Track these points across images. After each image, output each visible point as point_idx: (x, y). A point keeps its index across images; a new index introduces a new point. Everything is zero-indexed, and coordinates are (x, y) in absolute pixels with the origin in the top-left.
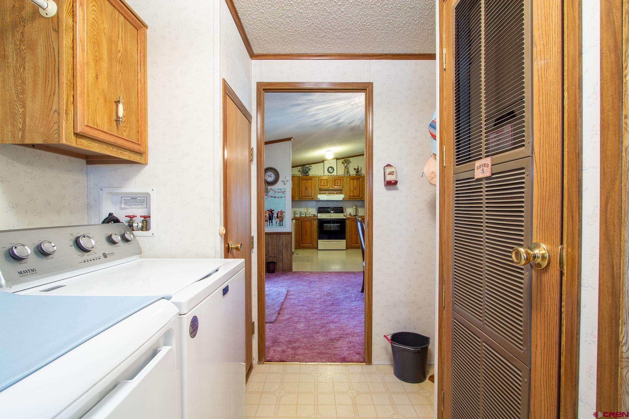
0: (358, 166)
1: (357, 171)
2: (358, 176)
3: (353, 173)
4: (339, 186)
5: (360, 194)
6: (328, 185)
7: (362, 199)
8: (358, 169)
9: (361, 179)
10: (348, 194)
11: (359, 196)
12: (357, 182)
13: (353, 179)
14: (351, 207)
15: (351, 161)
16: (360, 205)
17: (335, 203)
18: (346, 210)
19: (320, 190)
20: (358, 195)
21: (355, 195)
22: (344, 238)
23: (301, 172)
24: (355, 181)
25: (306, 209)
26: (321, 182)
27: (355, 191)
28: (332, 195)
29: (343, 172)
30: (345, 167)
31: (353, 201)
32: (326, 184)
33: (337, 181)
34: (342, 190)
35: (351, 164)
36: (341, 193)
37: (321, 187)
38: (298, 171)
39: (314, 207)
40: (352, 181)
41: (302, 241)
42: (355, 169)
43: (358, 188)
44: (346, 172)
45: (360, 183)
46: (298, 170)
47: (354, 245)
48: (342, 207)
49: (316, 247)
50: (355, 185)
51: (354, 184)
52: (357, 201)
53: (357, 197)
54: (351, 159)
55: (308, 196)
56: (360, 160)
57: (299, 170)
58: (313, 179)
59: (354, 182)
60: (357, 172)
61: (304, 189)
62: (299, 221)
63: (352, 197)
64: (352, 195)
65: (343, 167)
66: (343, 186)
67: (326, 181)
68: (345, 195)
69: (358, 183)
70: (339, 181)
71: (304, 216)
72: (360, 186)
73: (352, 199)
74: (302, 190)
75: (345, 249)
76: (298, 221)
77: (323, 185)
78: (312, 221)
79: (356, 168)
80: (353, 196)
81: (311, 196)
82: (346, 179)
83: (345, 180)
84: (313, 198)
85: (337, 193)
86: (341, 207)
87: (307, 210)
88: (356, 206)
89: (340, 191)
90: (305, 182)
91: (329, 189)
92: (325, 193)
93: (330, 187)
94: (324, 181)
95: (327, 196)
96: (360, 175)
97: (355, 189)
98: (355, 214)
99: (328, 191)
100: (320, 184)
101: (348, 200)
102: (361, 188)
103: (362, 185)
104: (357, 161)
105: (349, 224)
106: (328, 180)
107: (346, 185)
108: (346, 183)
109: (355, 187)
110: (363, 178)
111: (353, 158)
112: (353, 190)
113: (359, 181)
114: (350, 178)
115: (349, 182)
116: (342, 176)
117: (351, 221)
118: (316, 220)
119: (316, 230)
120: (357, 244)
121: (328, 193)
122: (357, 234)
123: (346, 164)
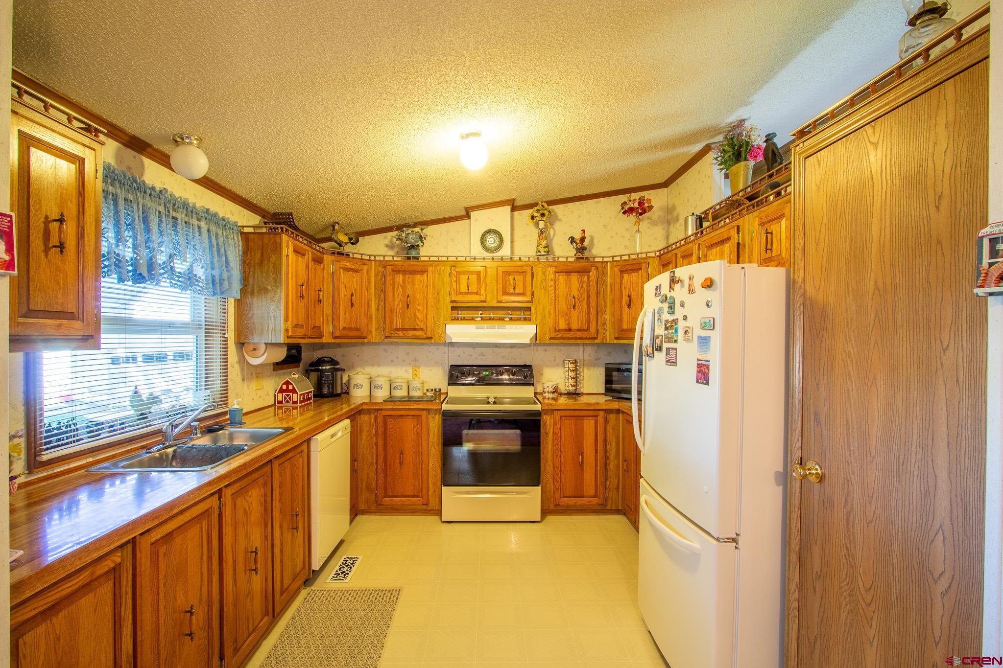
0: (583, 231)
1: (580, 245)
2: (583, 264)
3: (564, 251)
4: (519, 294)
5: (589, 322)
6: (483, 290)
7: (595, 338)
8: (583, 240)
9: (593, 272)
10: (549, 322)
11: (588, 329)
12: (581, 282)
13: (568, 273)
14: (558, 365)
15: (560, 215)
16: (587, 357)
17: (505, 352)
18: (542, 374)
19: (453, 308)
20: (584, 327)
21: (574, 326)
22: (535, 481)
23: (396, 250)
24: (574, 278)
25: (410, 370)
26: (458, 281)
27: (575, 314)
28: (496, 324)
29: (535, 249)
30: (541, 233)
31: (565, 345)
32: (473, 288)
33: (512, 277)
34: (529, 309)
35: (557, 226)
36: (525, 319)
37: (459, 298)
38: (387, 246)
39: (437, 364)
40: (562, 278)
41: (386, 489)
42: (572, 240)
43: (585, 303)
45: (589, 285)
46: (387, 242)
47: (571, 501)
48: (529, 367)
49: (437, 508)
50: (575, 292)
51: (569, 288)
52: (578, 345)
53: (579, 334)
54: (558, 209)
55: (415, 329)
56: (588, 213)
57: (391, 241)
58: (430, 268)
59: (569, 283)
60: (581, 250)
61: (399, 305)
62: (376, 418)
63: (562, 334)
64: (562, 325)
66: (533, 295)
67: (473, 278)
68: (540, 325)
69: (585, 285)
70: (519, 278)
71: (400, 393)
72: (589, 296)
73: (564, 339)
74: (392, 310)
75: (540, 520)
76: (372, 416)
77: (464, 289)
78: (424, 418)
79: (578, 236)
80: (566, 330)
81: (422, 330)
82: (544, 273)
83: (540, 273)
84: (429, 334)
85: (511, 319)
86: (525, 366)
87: (416, 375)
88: (575, 362)
89: (522, 313)
90: (404, 280)
91: (484, 305)
92: (473, 319)
93: (488, 299)
94: (468, 279)
95: (477, 328)
96: (591, 259)
97: (574, 307)
98: (571, 388)
99: (480, 312)
100: (453, 289)
101: (548, 342)
102: (593, 301)
103: (598, 293)
104: (579, 217)
105: (552, 430)
106: (482, 274)
107: (543, 291)
108: (544, 284)
109: (574, 297)
110: (600, 269)
111: (566, 207)
112: (566, 309)
113: (586, 278)
114: (556, 267)
115: (552, 283)
116: (529, 261)
117: (561, 417)
118: (435, 414)
119: (436, 447)
120: (583, 497)
121: (483, 319)
122: (582, 464)
123: (541, 225)
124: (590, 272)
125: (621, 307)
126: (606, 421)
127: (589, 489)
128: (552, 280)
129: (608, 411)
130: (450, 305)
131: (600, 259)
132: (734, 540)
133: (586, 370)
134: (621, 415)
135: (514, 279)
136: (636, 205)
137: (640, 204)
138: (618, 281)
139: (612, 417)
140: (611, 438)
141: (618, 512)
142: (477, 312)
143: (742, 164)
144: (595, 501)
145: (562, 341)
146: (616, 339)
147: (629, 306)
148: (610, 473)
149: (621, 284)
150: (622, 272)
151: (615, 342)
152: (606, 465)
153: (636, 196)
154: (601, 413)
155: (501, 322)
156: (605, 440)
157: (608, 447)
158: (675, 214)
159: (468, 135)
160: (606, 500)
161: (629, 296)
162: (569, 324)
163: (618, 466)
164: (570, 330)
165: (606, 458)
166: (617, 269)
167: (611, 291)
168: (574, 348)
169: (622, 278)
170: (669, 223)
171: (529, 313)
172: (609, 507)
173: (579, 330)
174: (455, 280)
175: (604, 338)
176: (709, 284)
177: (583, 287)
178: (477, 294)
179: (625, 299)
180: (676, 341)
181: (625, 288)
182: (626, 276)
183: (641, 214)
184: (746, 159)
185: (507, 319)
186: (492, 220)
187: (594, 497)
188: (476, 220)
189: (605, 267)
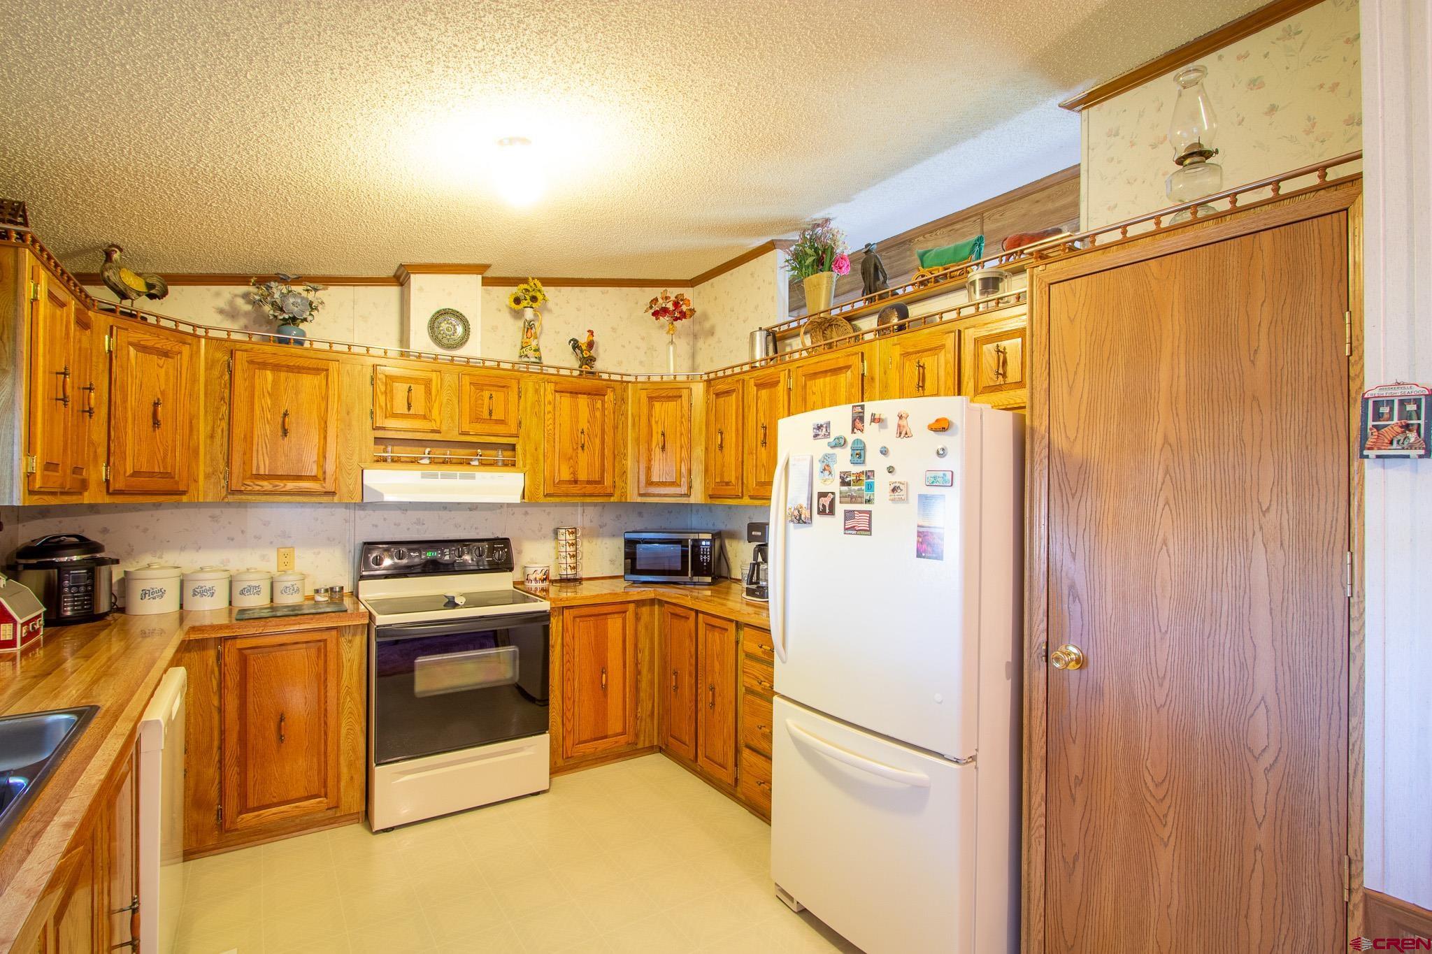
0: (591, 332)
1: (585, 351)
2: (588, 383)
3: (559, 357)
4: (494, 423)
5: (603, 471)
6: (435, 412)
7: (611, 495)
8: (591, 345)
9: (610, 397)
10: (546, 470)
11: (601, 482)
12: (592, 410)
13: (575, 393)
14: (547, 537)
15: (550, 305)
16: (587, 524)
17: (459, 517)
18: (520, 552)
19: (378, 440)
20: (597, 477)
21: (582, 476)
22: (540, 727)
23: (242, 322)
24: (583, 401)
25: (273, 555)
26: (389, 393)
27: (583, 458)
28: (458, 471)
29: (517, 351)
30: (529, 327)
31: (564, 505)
32: (418, 408)
33: (486, 394)
34: (513, 447)
35: (549, 319)
36: (505, 464)
37: (391, 423)
38: (221, 312)
39: (330, 541)
40: (566, 401)
41: (243, 796)
42: (575, 345)
43: (598, 441)
44: (531, 353)
45: (603, 415)
46: (221, 303)
47: (588, 748)
48: (506, 542)
49: (359, 807)
50: (583, 424)
51: (575, 418)
52: (575, 505)
53: (584, 489)
54: (550, 292)
55: (299, 478)
56: (592, 306)
57: (231, 303)
58: (333, 366)
59: (575, 409)
60: (589, 360)
61: (264, 429)
62: (219, 656)
63: (564, 488)
64: (566, 475)
65: (514, 329)
66: (520, 424)
67: (419, 391)
68: (532, 473)
69: (598, 414)
70: (499, 396)
71: (257, 601)
72: (603, 433)
73: (567, 495)
74: (248, 438)
75: (547, 788)
76: (211, 654)
77: (400, 407)
78: (331, 646)
79: (583, 340)
80: (570, 482)
81: (314, 478)
82: (537, 391)
83: (531, 391)
84: (329, 486)
85: (482, 464)
86: (499, 541)
87: (285, 566)
88: (574, 532)
89: (500, 454)
90: (275, 383)
91: (437, 437)
92: (414, 461)
93: (444, 428)
94: (410, 390)
95: (423, 476)
96: (605, 376)
97: (583, 447)
98: (569, 572)
99: (428, 450)
100: (381, 407)
101: (542, 500)
102: (608, 439)
103: (615, 427)
104: (578, 310)
105: (559, 641)
106: (434, 383)
107: (535, 420)
108: (536, 410)
109: (582, 432)
110: (619, 392)
111: (560, 291)
112: (571, 450)
113: (599, 405)
114: (556, 383)
115: (549, 408)
116: (513, 370)
117: (574, 618)
118: (354, 635)
119: (356, 695)
120: (606, 737)
121: (433, 461)
122: (604, 688)
123: (529, 314)
124: (604, 395)
125: (649, 450)
126: (637, 618)
127: (615, 725)
128: (550, 403)
129: (639, 603)
130: (371, 435)
131: (618, 378)
132: (973, 758)
133: (586, 543)
134: (656, 607)
135: (491, 398)
136: (670, 306)
137: (676, 304)
138: (645, 410)
139: (645, 610)
140: (644, 643)
141: (651, 749)
142: (421, 449)
143: (826, 274)
144: (622, 739)
145: (564, 499)
146: (641, 495)
147: (663, 448)
148: (642, 695)
149: (650, 416)
150: (651, 399)
151: (639, 500)
152: (637, 683)
153: (673, 292)
154: (632, 606)
155: (467, 467)
156: (636, 646)
157: (640, 655)
158: (707, 325)
159: (512, 141)
160: (637, 736)
161: (663, 434)
162: (574, 473)
163: (652, 683)
164: (576, 482)
165: (639, 673)
166: (644, 394)
167: (634, 424)
168: (570, 509)
169: (651, 407)
170: (695, 336)
171: (509, 453)
172: (640, 746)
173: (589, 482)
174: (383, 389)
175: (624, 494)
176: (941, 427)
177: (595, 417)
178: (425, 417)
179: (657, 438)
180: (869, 501)
181: (657, 422)
182: (657, 405)
183: (676, 319)
184: (830, 270)
185: (476, 463)
186: (450, 294)
187: (623, 733)
188: (421, 289)
189: (625, 390)
